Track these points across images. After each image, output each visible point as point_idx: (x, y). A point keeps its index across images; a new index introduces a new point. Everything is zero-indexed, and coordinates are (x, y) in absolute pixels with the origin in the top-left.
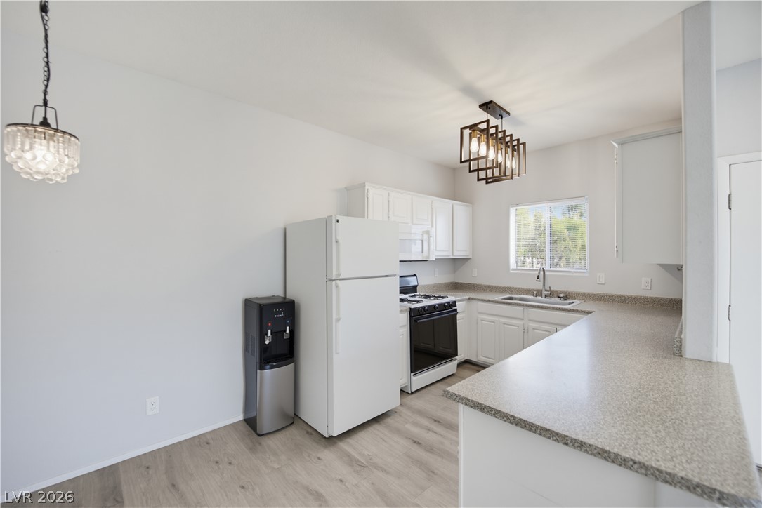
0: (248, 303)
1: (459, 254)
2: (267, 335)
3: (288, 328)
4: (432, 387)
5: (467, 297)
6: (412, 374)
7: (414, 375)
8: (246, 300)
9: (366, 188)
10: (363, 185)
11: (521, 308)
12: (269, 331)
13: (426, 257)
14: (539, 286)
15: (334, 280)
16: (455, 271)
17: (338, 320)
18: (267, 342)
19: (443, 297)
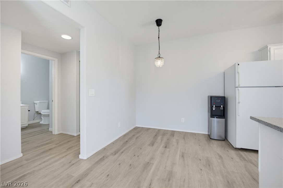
3: (222, 106)
9: (269, 47)
12: (214, 105)
15: (237, 87)
17: (239, 103)
18: (214, 109)
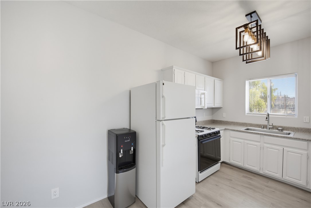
0: (110, 132)
1: (217, 105)
2: (120, 152)
3: (132, 148)
4: (208, 178)
5: (224, 128)
6: (199, 172)
7: (200, 172)
8: (109, 131)
9: (174, 69)
10: (172, 67)
11: (259, 136)
12: (122, 150)
13: (203, 107)
14: (266, 123)
15: (161, 121)
16: (213, 114)
17: (163, 146)
18: (120, 156)
19: (213, 129)
